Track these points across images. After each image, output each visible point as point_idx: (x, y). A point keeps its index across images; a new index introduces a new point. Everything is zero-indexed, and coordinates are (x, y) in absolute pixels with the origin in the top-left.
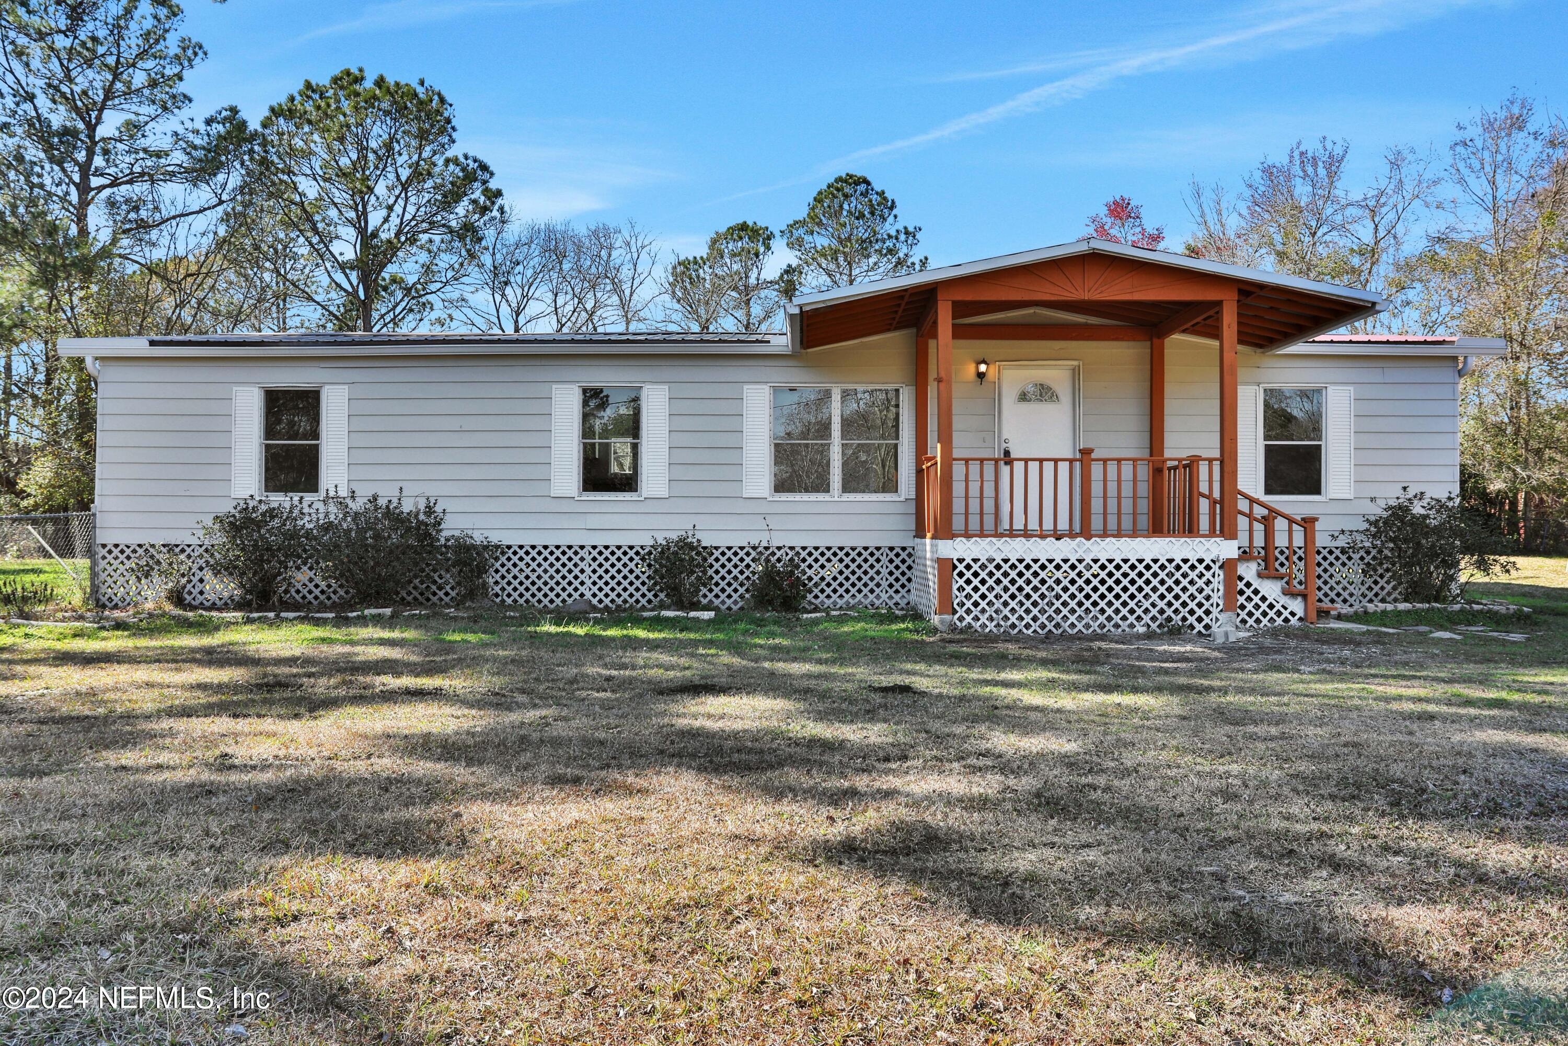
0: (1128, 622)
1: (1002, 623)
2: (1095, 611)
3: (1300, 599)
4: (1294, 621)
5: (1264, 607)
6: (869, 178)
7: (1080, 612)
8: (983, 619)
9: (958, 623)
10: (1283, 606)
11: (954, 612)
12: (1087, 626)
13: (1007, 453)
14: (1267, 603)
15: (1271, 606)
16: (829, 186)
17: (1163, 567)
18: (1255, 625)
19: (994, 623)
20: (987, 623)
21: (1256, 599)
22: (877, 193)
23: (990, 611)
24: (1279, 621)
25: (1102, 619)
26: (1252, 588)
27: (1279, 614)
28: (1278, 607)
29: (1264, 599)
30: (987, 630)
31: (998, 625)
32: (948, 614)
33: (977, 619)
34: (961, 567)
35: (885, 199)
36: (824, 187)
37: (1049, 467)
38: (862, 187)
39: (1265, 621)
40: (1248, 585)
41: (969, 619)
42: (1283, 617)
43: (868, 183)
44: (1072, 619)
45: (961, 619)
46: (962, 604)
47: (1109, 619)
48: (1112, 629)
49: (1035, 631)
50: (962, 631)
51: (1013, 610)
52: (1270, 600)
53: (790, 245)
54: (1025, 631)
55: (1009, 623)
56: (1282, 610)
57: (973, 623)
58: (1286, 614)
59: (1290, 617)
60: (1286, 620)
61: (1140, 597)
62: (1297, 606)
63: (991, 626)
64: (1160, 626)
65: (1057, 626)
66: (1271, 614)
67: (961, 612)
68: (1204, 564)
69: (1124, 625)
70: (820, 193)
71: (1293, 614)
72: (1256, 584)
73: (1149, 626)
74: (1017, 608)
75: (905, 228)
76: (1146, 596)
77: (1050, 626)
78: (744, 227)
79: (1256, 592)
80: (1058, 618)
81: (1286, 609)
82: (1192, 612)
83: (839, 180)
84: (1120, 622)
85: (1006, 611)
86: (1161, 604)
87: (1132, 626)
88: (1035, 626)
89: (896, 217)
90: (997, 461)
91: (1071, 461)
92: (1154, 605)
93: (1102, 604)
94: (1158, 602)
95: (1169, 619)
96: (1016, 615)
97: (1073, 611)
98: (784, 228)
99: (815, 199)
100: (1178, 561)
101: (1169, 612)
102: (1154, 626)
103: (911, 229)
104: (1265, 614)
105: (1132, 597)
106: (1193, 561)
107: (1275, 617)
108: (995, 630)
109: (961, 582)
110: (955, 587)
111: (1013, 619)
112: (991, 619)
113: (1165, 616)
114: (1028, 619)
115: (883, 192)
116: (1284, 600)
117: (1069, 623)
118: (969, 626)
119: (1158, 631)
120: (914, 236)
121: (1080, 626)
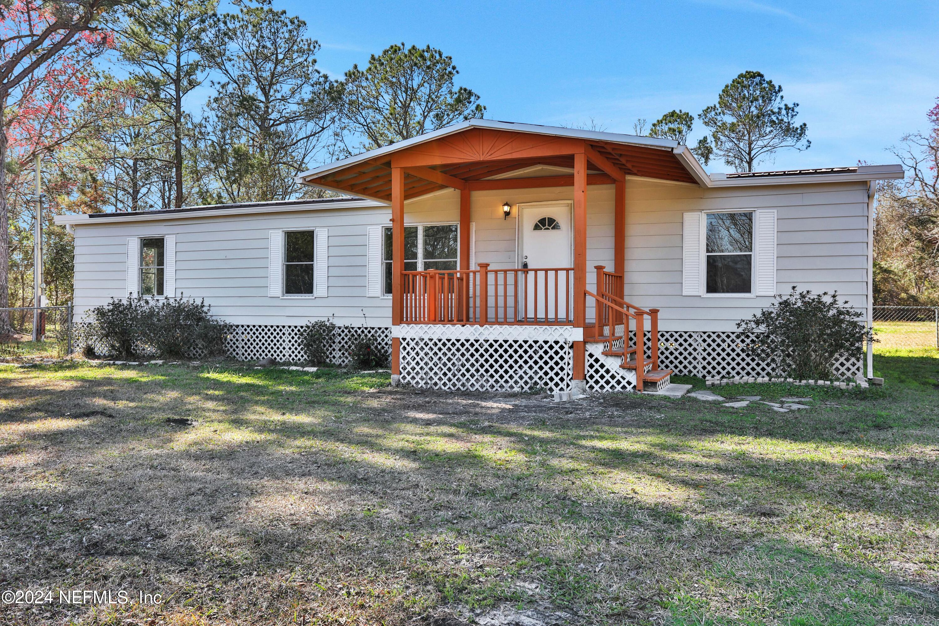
0: (509, 384)
1: (429, 381)
2: (487, 376)
3: (634, 372)
4: (629, 388)
5: (607, 377)
6: (762, 73)
7: (477, 376)
8: (418, 379)
9: (402, 380)
10: (622, 377)
11: (401, 373)
12: (482, 386)
13: (525, 265)
14: (610, 374)
15: (613, 377)
16: (733, 81)
17: (531, 346)
18: (599, 390)
19: (424, 381)
20: (420, 381)
21: (602, 371)
22: (767, 82)
23: (422, 373)
24: (618, 388)
25: (492, 381)
26: (599, 363)
27: (619, 382)
28: (618, 377)
29: (608, 371)
30: (420, 386)
31: (426, 383)
32: (397, 374)
33: (413, 378)
34: (404, 344)
35: (773, 86)
36: (730, 82)
37: (551, 274)
38: (757, 79)
39: (607, 388)
40: (597, 361)
41: (409, 378)
42: (621, 385)
43: (761, 76)
44: (473, 381)
45: (404, 378)
46: (404, 368)
47: (497, 381)
48: (499, 389)
49: (449, 388)
50: (404, 386)
51: (436, 374)
52: (612, 372)
53: (706, 124)
54: (443, 387)
55: (433, 382)
56: (621, 380)
57: (411, 381)
58: (624, 383)
59: (627, 385)
60: (624, 387)
61: (516, 367)
62: (632, 377)
63: (422, 383)
64: (530, 388)
65: (463, 385)
66: (613, 382)
67: (404, 373)
68: (559, 345)
69: (506, 386)
70: (727, 86)
71: (629, 383)
72: (602, 359)
73: (523, 388)
74: (438, 372)
75: (786, 105)
76: (521, 367)
77: (459, 385)
78: (673, 114)
79: (602, 366)
80: (464, 380)
81: (624, 379)
82: (551, 379)
83: (741, 76)
84: (504, 384)
85: (431, 374)
86: (531, 373)
87: (511, 387)
88: (449, 385)
89: (782, 97)
90: (516, 271)
91: (567, 270)
92: (525, 373)
93: (492, 371)
94: (528, 371)
95: (536, 383)
96: (438, 377)
97: (472, 376)
98: (701, 112)
99: (723, 91)
100: (541, 342)
101: (536, 378)
102: (526, 388)
103: (791, 105)
104: (608, 382)
105: (511, 367)
106: (551, 342)
107: (616, 385)
108: (424, 386)
109: (405, 353)
110: (401, 356)
111: (436, 379)
112: (422, 379)
113: (533, 381)
114: (445, 380)
115: (771, 82)
116: (622, 372)
117: (470, 383)
118: (409, 383)
119: (529, 391)
120: (793, 110)
121: (477, 386)
